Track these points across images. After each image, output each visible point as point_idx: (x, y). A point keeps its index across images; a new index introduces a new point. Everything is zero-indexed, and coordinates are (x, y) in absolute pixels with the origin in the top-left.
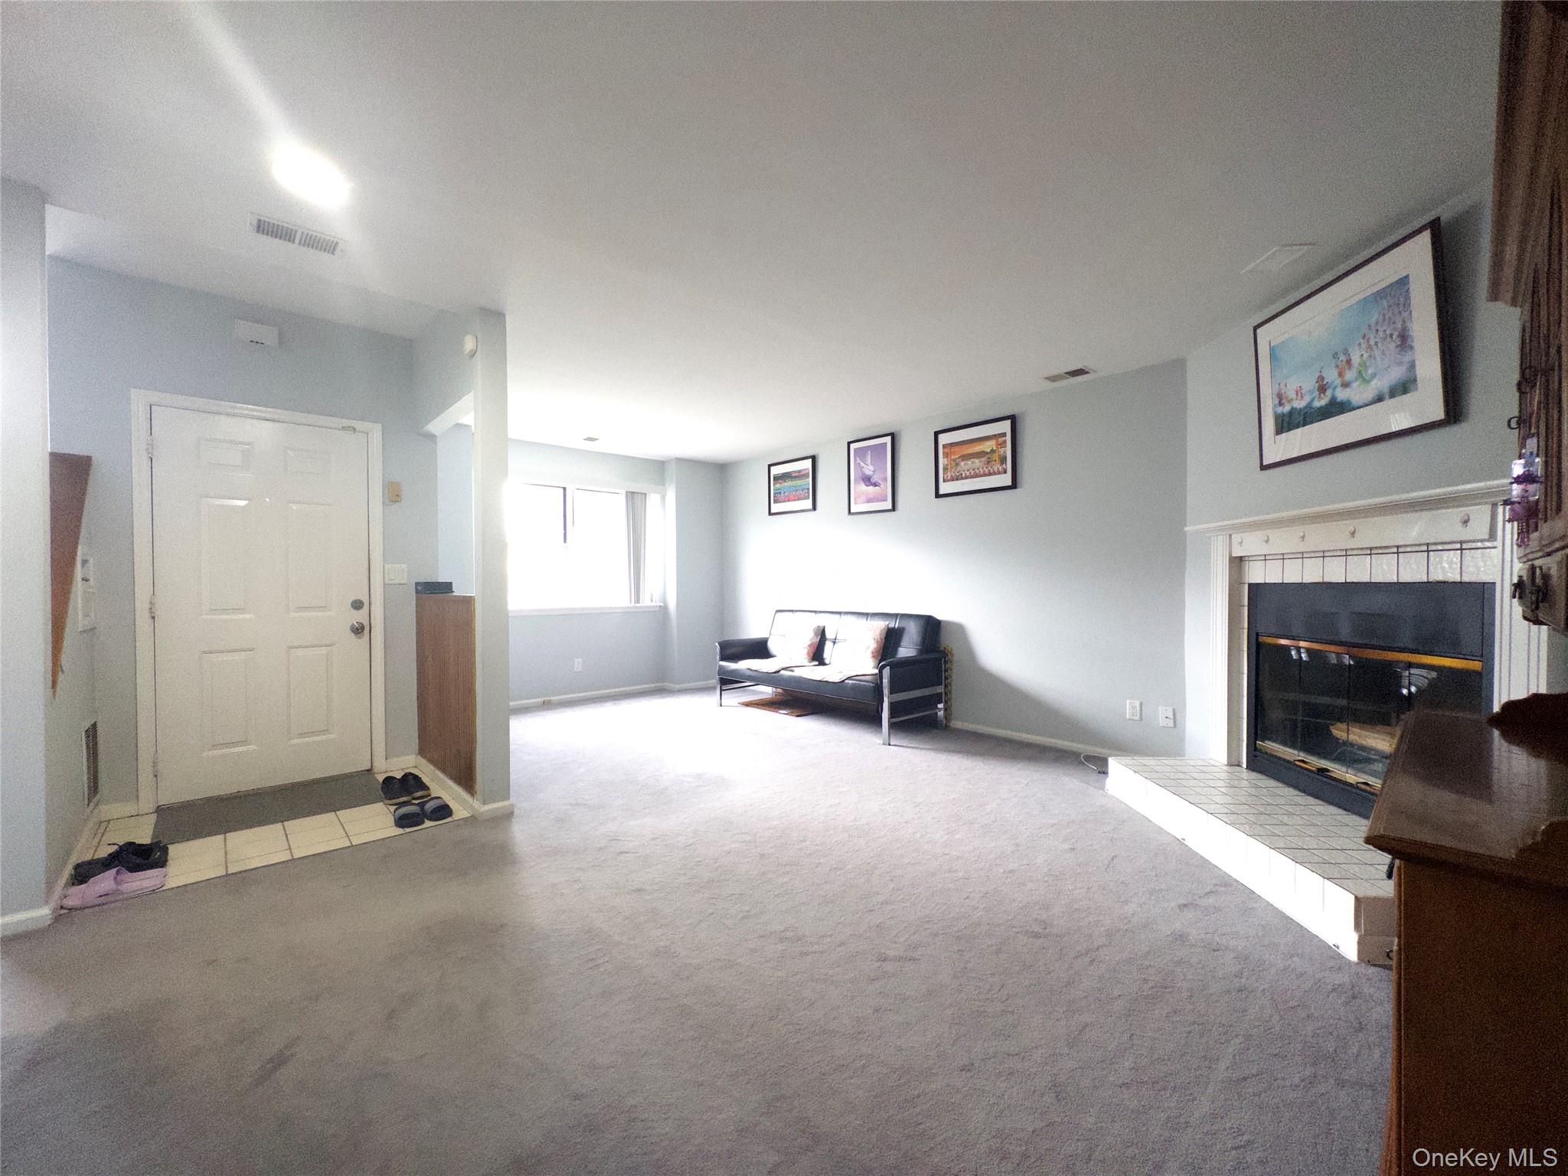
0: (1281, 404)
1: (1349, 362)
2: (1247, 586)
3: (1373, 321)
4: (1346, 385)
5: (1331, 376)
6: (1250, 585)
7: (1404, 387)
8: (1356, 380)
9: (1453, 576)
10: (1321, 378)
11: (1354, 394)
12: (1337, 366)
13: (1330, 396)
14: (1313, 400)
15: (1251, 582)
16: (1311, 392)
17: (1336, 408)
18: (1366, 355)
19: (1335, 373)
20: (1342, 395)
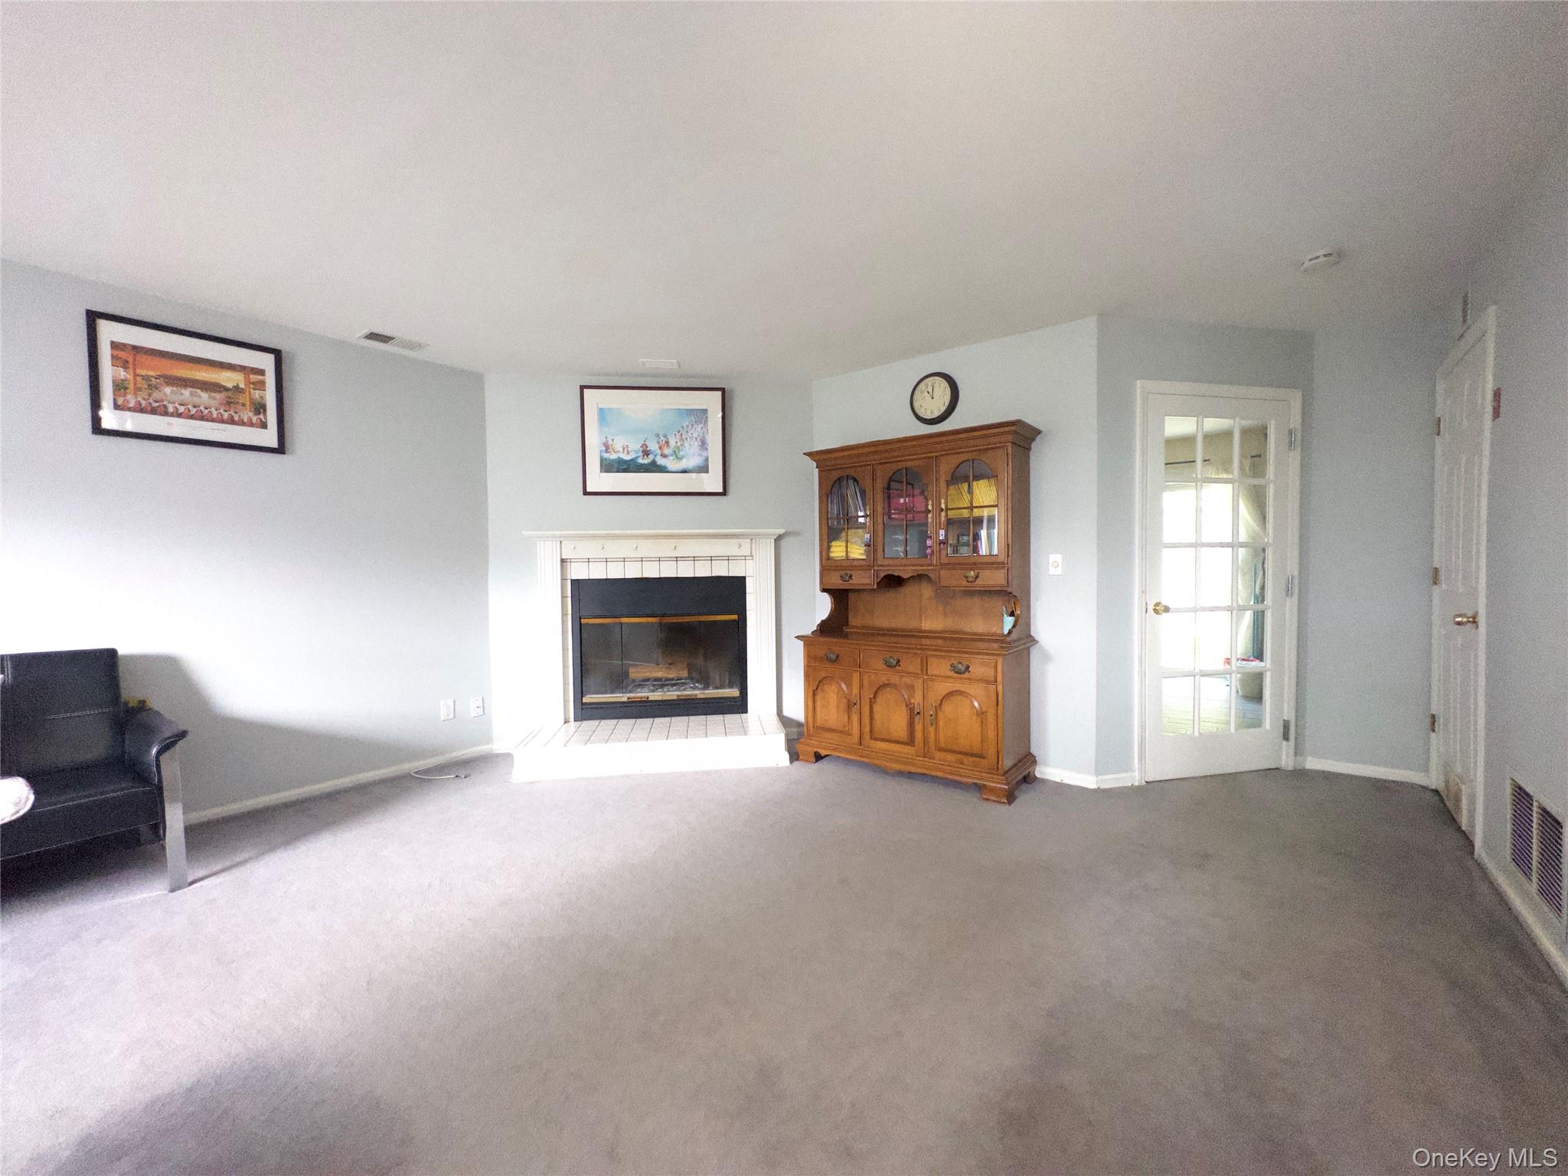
0: (607, 451)
1: (667, 443)
2: (569, 582)
3: (685, 425)
4: (664, 456)
5: (653, 446)
6: (572, 580)
7: (704, 469)
8: (672, 455)
9: (724, 574)
10: (644, 445)
11: (670, 463)
12: (658, 442)
13: (652, 459)
14: (638, 457)
15: (573, 578)
16: (636, 452)
17: (654, 468)
18: (679, 444)
19: (657, 446)
20: (660, 461)
